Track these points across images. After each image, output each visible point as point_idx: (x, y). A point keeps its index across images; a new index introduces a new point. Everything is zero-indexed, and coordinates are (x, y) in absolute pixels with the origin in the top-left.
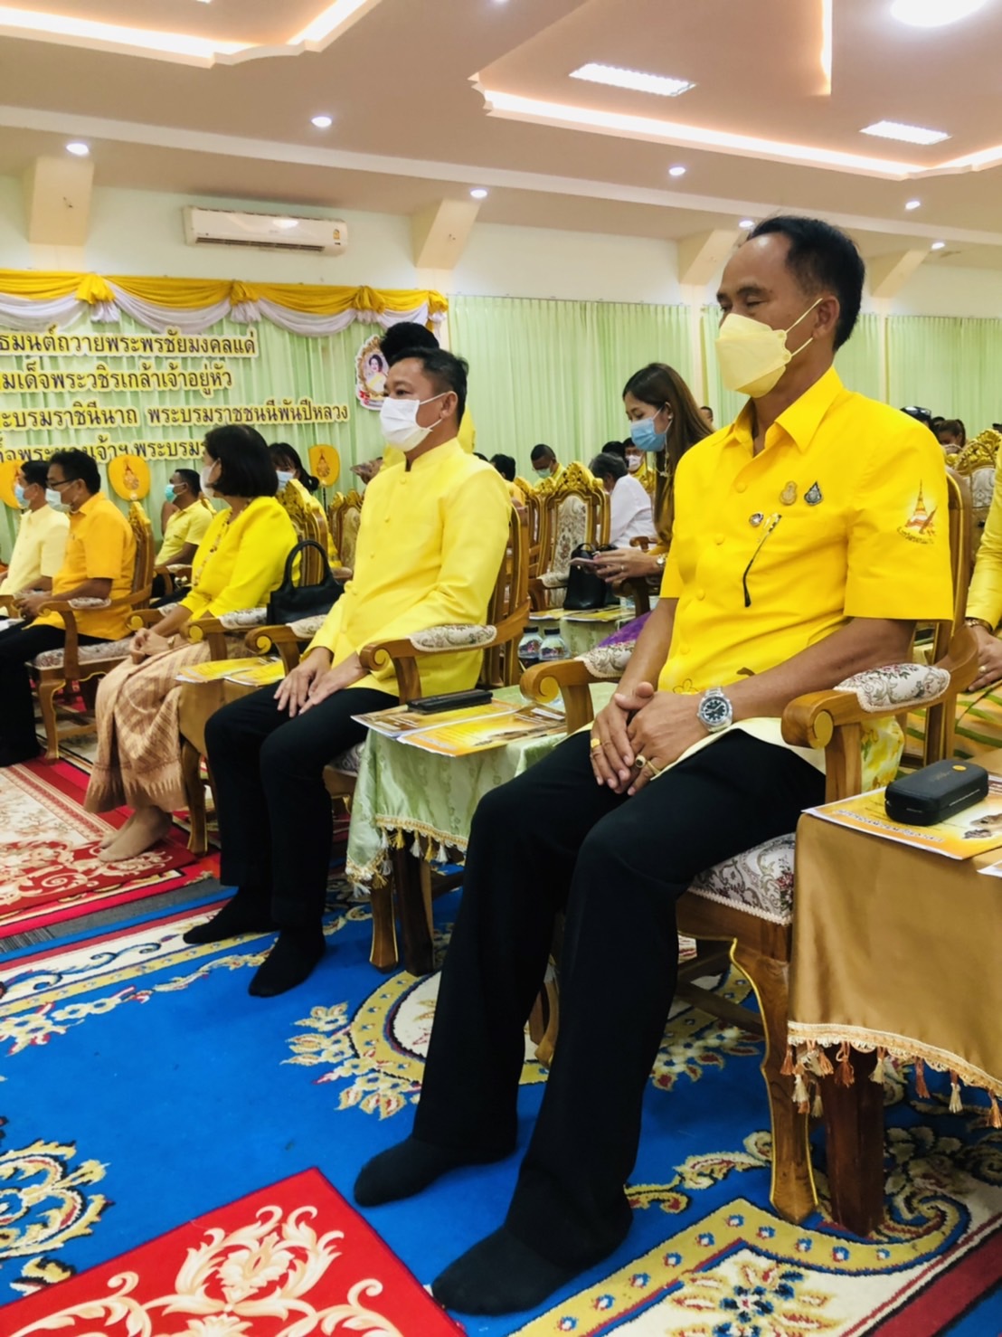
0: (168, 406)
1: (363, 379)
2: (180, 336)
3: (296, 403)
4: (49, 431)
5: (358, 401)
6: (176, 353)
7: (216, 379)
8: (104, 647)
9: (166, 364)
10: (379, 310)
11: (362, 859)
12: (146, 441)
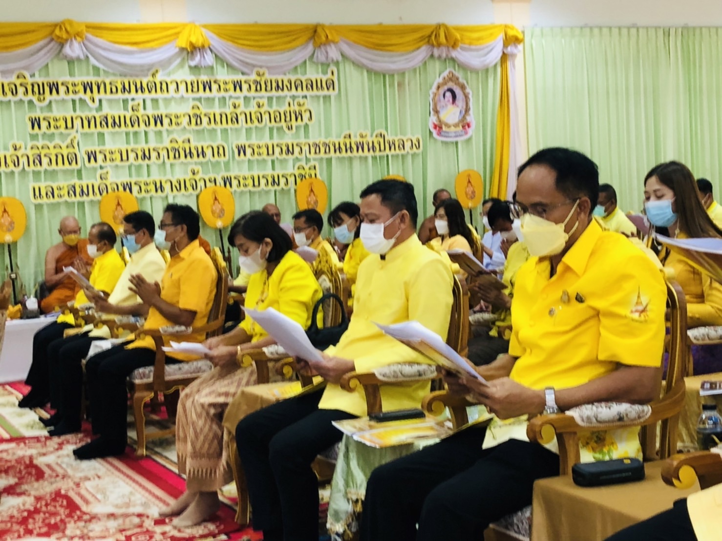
0: (254, 141)
1: (437, 112)
2: (267, 76)
3: (372, 136)
4: (148, 166)
5: (430, 132)
6: (263, 93)
7: (298, 116)
8: (185, 367)
9: (254, 103)
10: (454, 46)
11: (337, 518)
12: (232, 174)
